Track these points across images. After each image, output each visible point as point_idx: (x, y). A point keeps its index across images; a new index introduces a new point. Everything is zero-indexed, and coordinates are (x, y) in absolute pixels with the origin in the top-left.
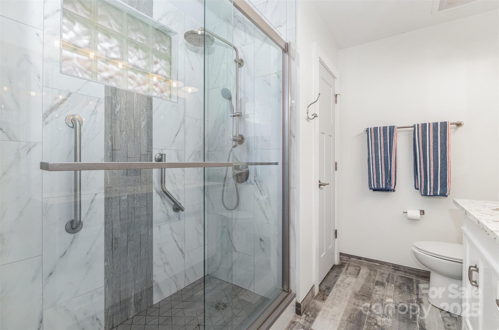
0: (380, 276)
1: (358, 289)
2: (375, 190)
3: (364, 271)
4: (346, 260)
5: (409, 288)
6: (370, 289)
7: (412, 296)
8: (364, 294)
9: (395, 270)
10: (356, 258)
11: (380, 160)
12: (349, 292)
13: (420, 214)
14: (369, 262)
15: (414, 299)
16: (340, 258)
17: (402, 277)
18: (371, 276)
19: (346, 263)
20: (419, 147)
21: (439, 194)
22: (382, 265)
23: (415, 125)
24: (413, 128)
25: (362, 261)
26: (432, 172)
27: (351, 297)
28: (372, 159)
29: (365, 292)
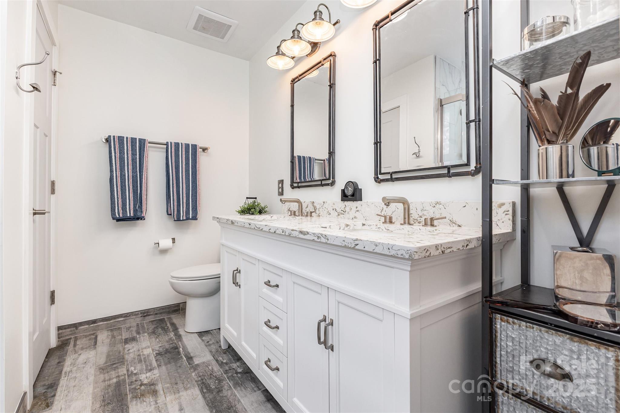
0: (127, 331)
1: (102, 361)
2: (119, 220)
3: (103, 336)
4: (71, 333)
5: (163, 329)
6: (120, 353)
7: (169, 334)
9: (144, 317)
10: (88, 324)
11: (127, 180)
12: (91, 371)
13: (172, 243)
14: (109, 322)
15: (172, 336)
16: (59, 334)
17: (152, 321)
18: (115, 338)
20: (172, 168)
21: (190, 218)
22: (128, 318)
23: (167, 143)
24: (166, 146)
25: (98, 324)
26: (184, 195)
27: (95, 376)
28: (116, 178)
29: (113, 360)
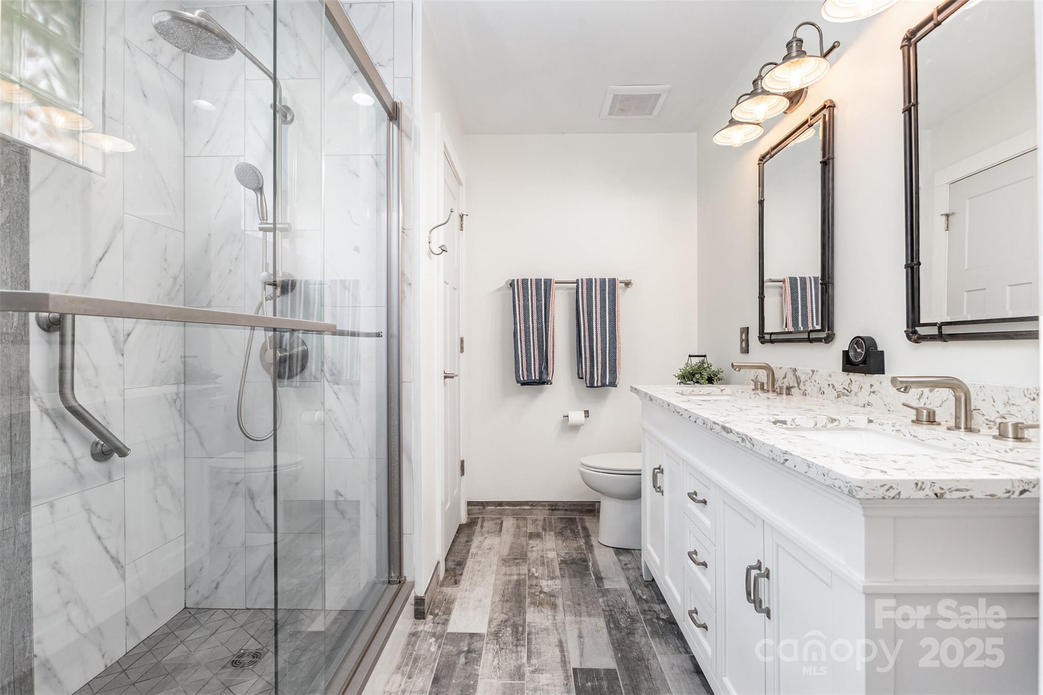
0: (532, 524)
1: (505, 551)
2: (523, 384)
3: (509, 523)
4: (479, 511)
5: (573, 531)
6: (523, 547)
7: (579, 540)
8: (516, 556)
9: (552, 510)
10: (494, 506)
11: (531, 334)
12: (494, 559)
13: (585, 417)
14: (515, 508)
15: (582, 543)
16: (468, 510)
17: (561, 518)
18: (520, 528)
19: (478, 518)
20: (583, 314)
21: (607, 383)
22: (534, 508)
23: (578, 280)
24: (576, 284)
25: (504, 508)
26: (599, 352)
27: (498, 566)
28: (520, 332)
29: (516, 554)
